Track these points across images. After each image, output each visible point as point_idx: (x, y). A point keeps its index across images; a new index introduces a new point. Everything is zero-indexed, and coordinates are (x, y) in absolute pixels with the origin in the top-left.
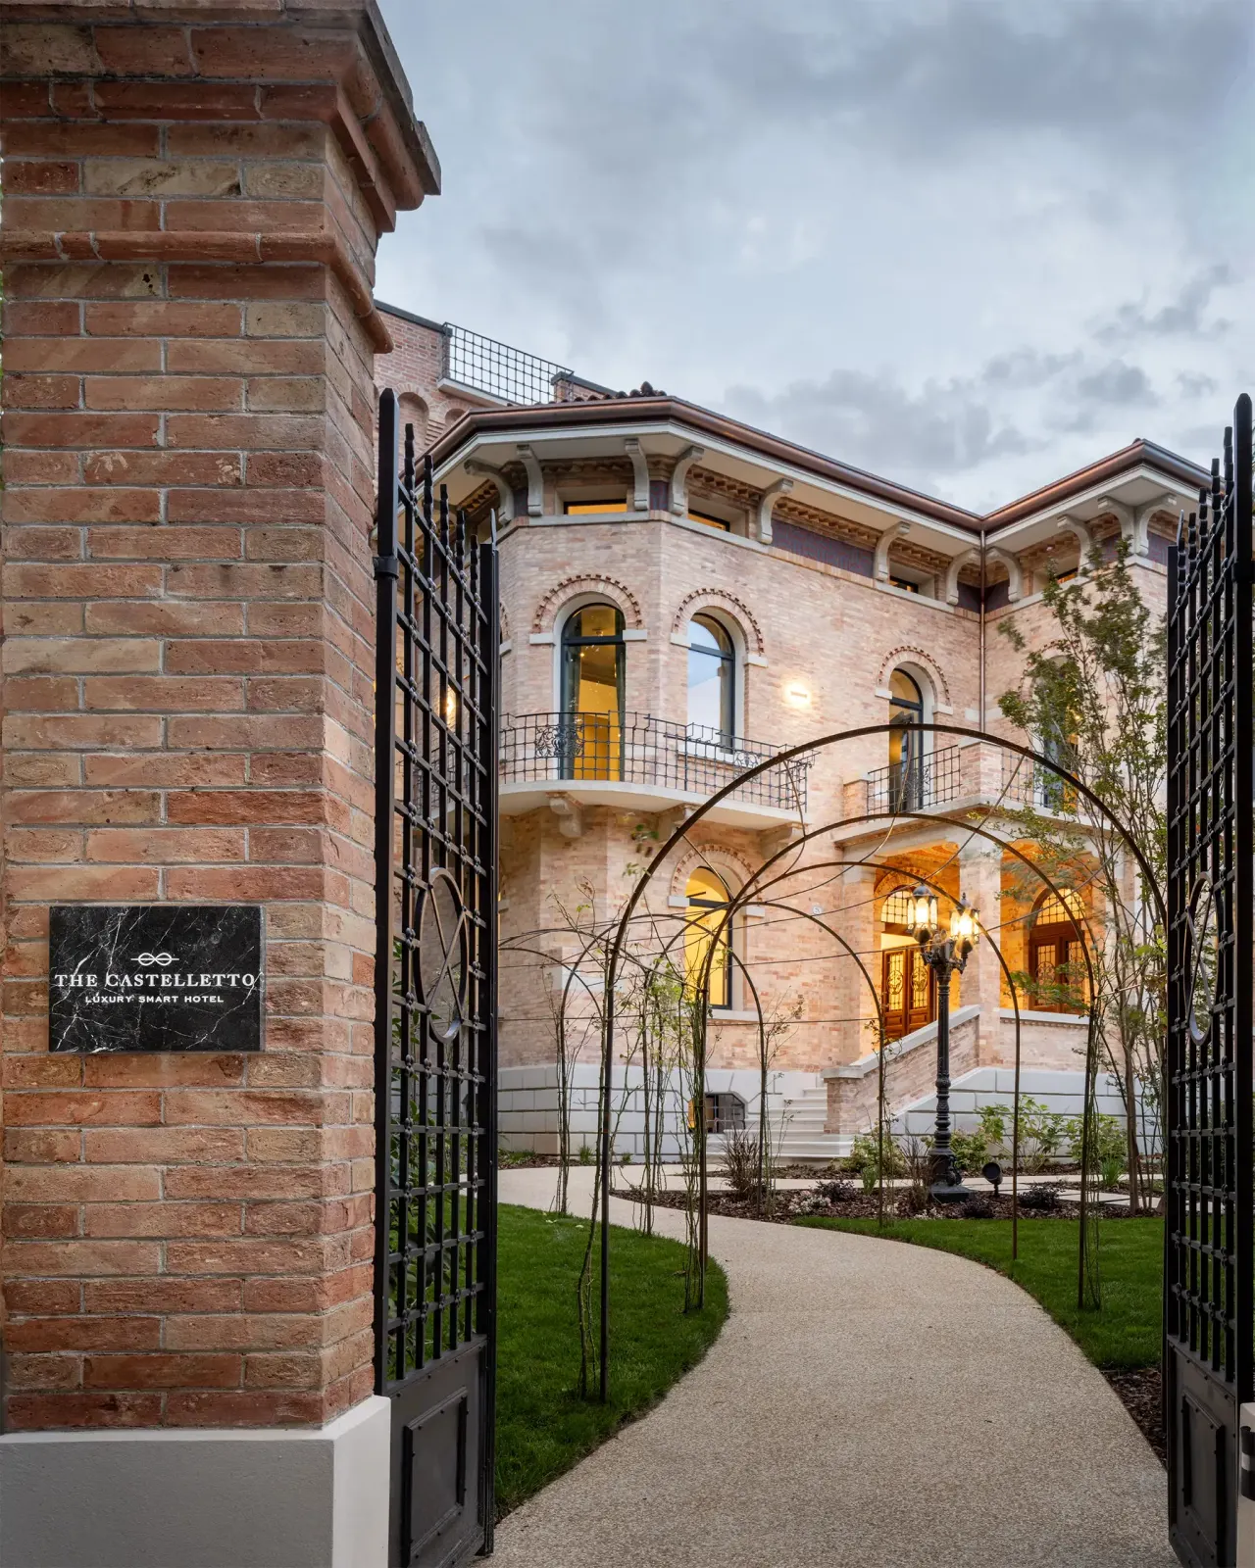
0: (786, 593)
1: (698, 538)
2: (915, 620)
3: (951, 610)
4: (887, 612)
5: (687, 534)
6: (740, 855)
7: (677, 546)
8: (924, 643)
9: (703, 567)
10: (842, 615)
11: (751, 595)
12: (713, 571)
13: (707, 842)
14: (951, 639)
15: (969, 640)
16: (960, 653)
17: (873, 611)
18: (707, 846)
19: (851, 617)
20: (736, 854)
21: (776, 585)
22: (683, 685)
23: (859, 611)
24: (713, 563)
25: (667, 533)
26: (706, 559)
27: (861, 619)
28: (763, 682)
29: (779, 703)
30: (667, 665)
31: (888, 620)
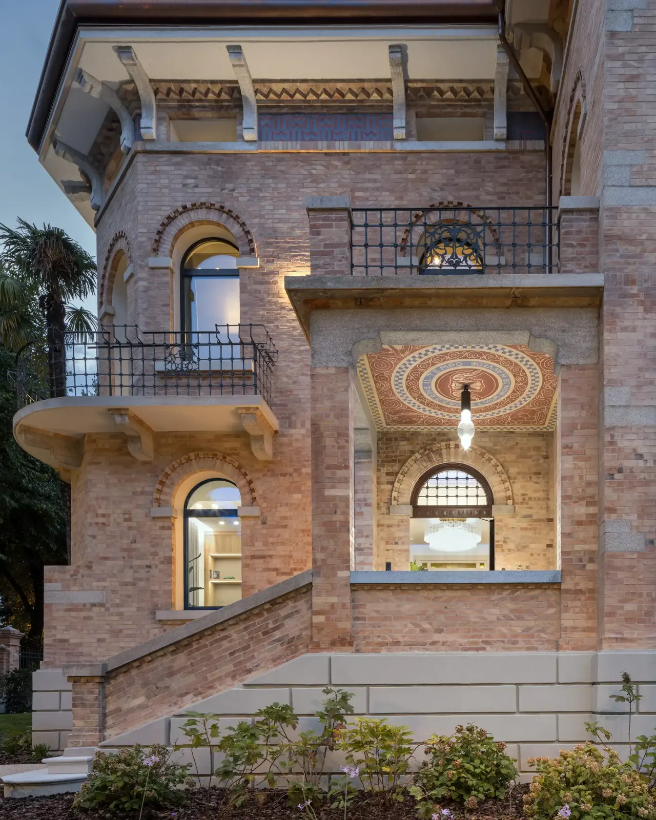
0: (282, 186)
1: (178, 159)
2: (452, 172)
3: (502, 146)
4: (413, 172)
5: (165, 158)
6: (228, 458)
7: (155, 172)
8: (463, 194)
9: (185, 185)
10: (353, 191)
11: (240, 199)
12: (197, 186)
13: (193, 450)
14: (504, 180)
15: (531, 175)
16: (517, 193)
17: (394, 176)
18: (192, 455)
19: (365, 190)
20: (225, 458)
21: (270, 181)
22: (164, 305)
23: (375, 181)
24: (195, 178)
25: (144, 163)
26: (187, 177)
27: (377, 189)
28: (256, 283)
29: (275, 300)
30: (146, 290)
31: (413, 181)
